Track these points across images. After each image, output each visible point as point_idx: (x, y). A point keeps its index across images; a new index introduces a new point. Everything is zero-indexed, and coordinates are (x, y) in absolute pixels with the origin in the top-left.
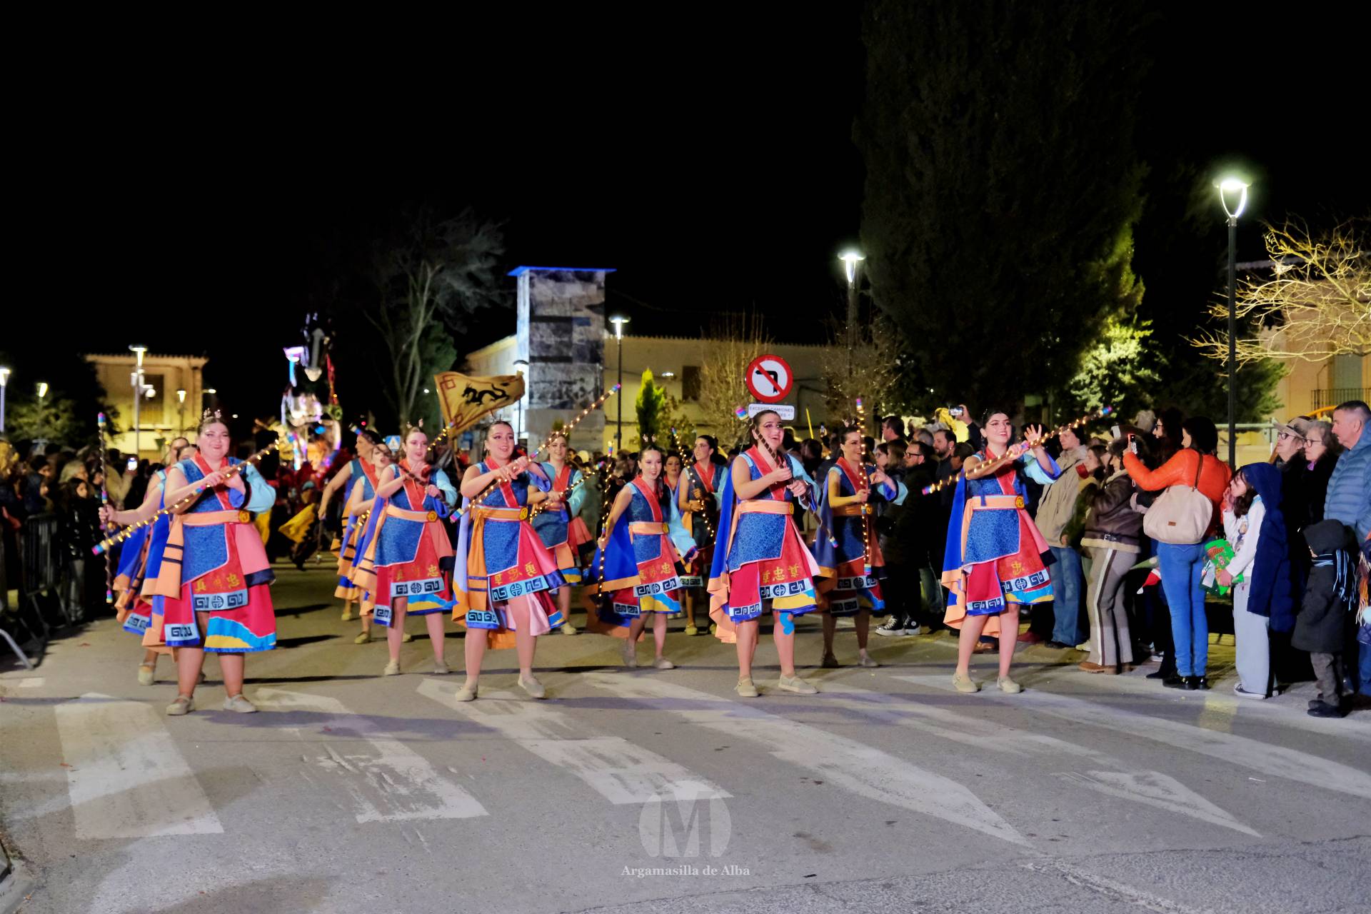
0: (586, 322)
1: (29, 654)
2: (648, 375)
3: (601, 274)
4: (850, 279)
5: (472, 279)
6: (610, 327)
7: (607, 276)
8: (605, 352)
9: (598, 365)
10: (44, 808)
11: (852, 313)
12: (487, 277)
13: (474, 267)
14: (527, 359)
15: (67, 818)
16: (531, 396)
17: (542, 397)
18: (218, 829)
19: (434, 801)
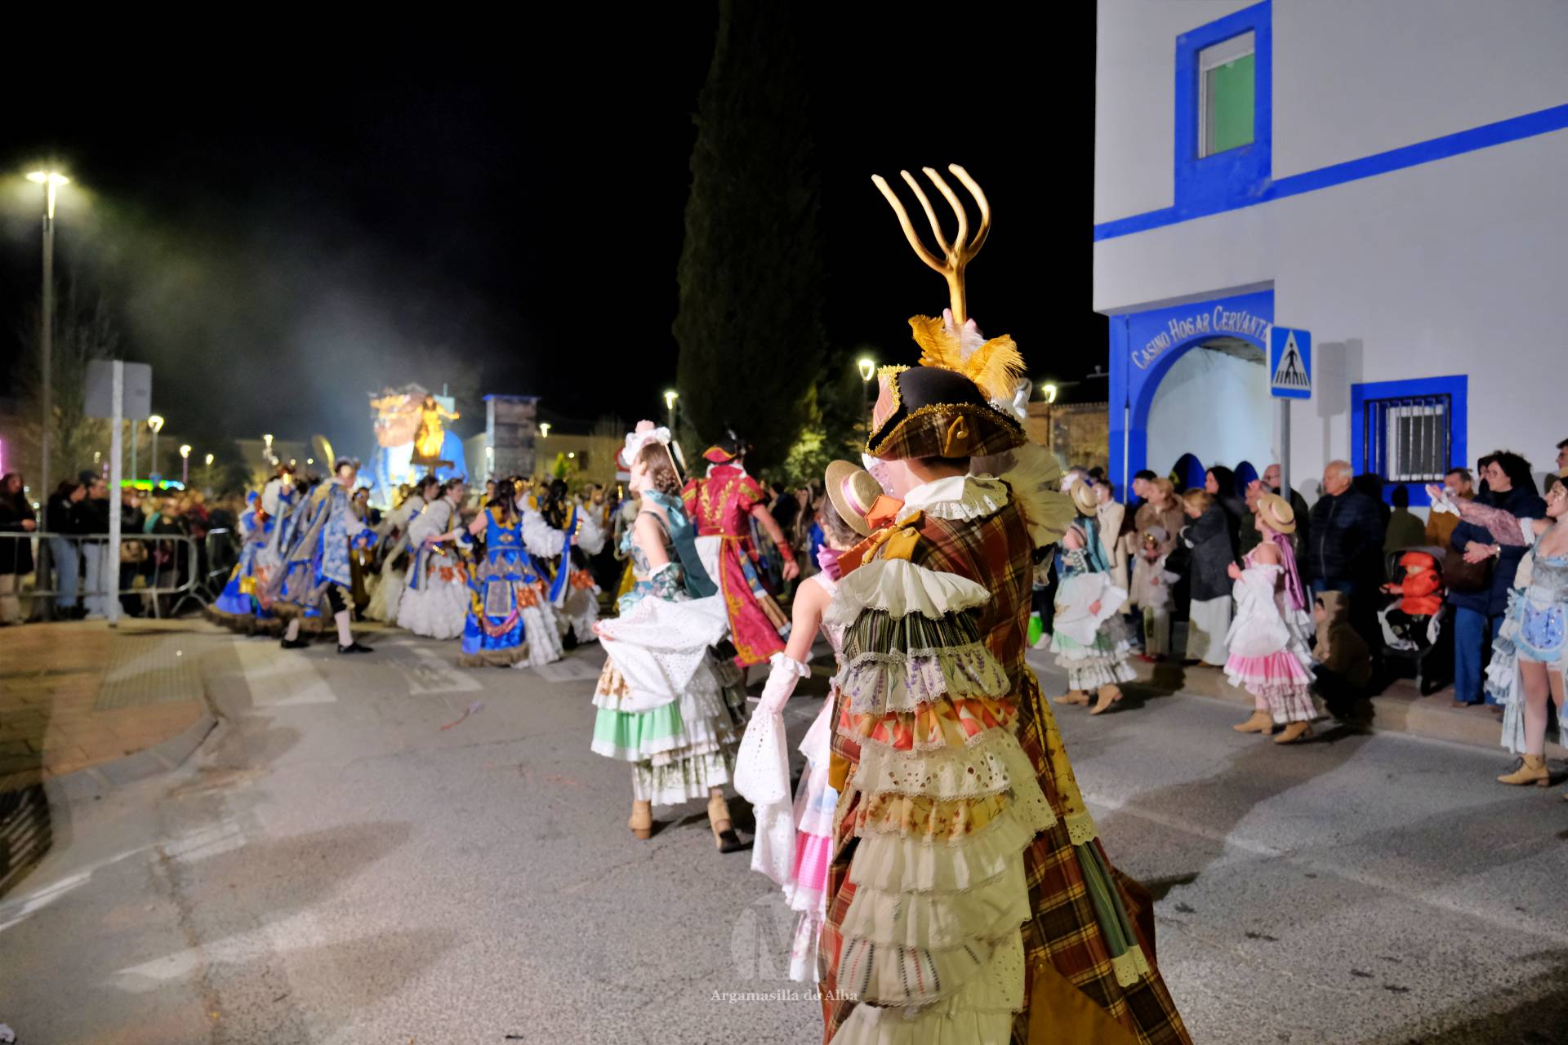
0: (526, 426)
2: (561, 456)
3: (534, 401)
4: (670, 406)
6: (539, 430)
7: (539, 404)
8: (537, 443)
9: (532, 451)
14: (492, 444)
15: (246, 693)
16: (495, 465)
17: (501, 467)
18: (333, 699)
19: (453, 682)
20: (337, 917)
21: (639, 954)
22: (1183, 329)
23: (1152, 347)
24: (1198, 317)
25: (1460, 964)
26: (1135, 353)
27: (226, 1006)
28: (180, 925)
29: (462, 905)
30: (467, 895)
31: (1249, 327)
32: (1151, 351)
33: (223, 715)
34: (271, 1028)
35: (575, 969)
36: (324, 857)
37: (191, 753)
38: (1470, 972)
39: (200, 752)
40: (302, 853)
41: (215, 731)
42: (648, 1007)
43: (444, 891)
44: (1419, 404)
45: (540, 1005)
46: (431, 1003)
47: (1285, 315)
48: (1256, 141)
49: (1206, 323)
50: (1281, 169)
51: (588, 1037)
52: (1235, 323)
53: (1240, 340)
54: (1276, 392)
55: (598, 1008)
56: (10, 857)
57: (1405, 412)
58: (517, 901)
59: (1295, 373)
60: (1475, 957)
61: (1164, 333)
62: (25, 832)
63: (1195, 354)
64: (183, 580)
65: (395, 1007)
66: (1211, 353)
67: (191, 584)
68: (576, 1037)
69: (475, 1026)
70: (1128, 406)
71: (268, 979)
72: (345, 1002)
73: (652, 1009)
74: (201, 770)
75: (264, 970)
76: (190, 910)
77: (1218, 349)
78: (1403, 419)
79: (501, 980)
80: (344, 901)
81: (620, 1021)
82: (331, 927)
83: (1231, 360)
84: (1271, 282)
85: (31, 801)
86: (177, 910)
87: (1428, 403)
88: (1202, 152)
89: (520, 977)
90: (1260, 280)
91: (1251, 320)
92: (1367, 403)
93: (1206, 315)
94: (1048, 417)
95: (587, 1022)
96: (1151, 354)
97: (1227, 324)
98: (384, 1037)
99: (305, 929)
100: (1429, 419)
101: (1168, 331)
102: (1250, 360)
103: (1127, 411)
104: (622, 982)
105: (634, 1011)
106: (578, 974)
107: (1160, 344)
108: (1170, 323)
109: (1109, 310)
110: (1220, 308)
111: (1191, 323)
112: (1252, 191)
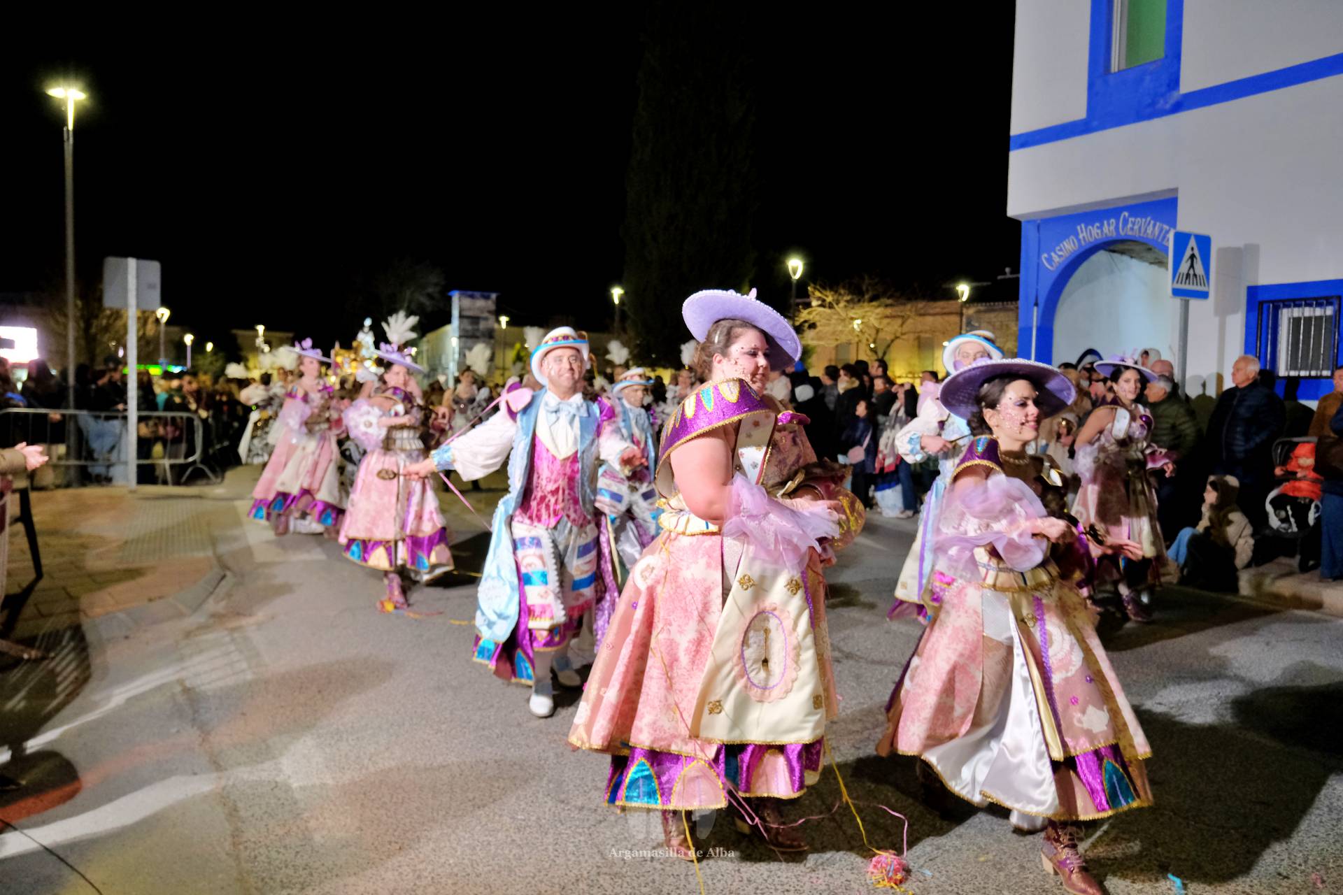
0: (486, 319)
1: (217, 477)
2: (518, 345)
3: (494, 296)
4: (616, 301)
5: (430, 296)
6: (499, 322)
7: (498, 298)
8: (496, 335)
9: (492, 341)
10: (236, 546)
11: (617, 318)
12: (437, 296)
13: (430, 290)
14: (457, 334)
15: (248, 551)
16: (460, 354)
17: (465, 355)
20: (333, 742)
21: (594, 780)
22: (1090, 234)
23: (1061, 250)
24: (1105, 222)
25: (1326, 809)
26: (1045, 256)
27: (242, 813)
28: (200, 745)
29: (439, 735)
30: (444, 727)
31: (1153, 231)
32: (1060, 253)
33: (228, 569)
34: (281, 832)
35: (538, 792)
36: (319, 692)
37: (204, 601)
38: (1334, 816)
39: (211, 600)
40: (301, 688)
41: (223, 583)
42: (603, 825)
43: (424, 722)
44: (1310, 305)
45: (509, 820)
46: (415, 816)
47: (1188, 221)
48: (1166, 56)
49: (1112, 228)
50: (1189, 83)
51: (550, 848)
52: (1140, 228)
53: (1143, 244)
54: (1176, 292)
55: (559, 825)
56: (57, 685)
57: (1296, 312)
58: (486, 733)
59: (1195, 275)
60: (1340, 803)
61: (1072, 237)
62: (68, 665)
63: (1101, 256)
64: (191, 452)
65: (385, 818)
66: (1116, 255)
67: (196, 457)
68: (540, 848)
69: (453, 837)
70: (1036, 304)
71: (276, 791)
72: (342, 813)
73: (605, 827)
74: (213, 616)
75: (274, 785)
76: (208, 733)
77: (1122, 252)
78: (1294, 319)
79: (474, 798)
80: (338, 729)
81: (577, 836)
82: (328, 750)
83: (1134, 262)
84: (1176, 190)
85: (72, 638)
86: (198, 732)
87: (1320, 305)
88: (1114, 67)
89: (490, 797)
90: (1165, 187)
91: (1154, 226)
92: (1261, 303)
93: (1113, 221)
94: (961, 314)
95: (549, 836)
96: (1060, 256)
97: (1132, 229)
98: (376, 843)
99: (306, 752)
100: (1319, 319)
101: (1077, 235)
102: (1151, 263)
103: (1035, 309)
104: (579, 803)
105: (589, 828)
106: (540, 795)
107: (1069, 247)
108: (1079, 228)
109: (1022, 215)
110: (1126, 214)
111: (1098, 228)
112: (1161, 104)
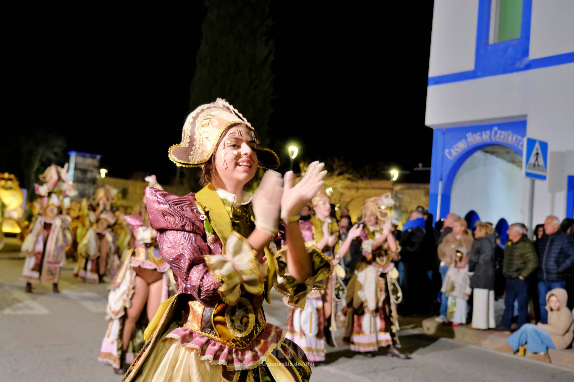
0: (92, 171)
3: (99, 157)
5: (56, 154)
6: (99, 173)
7: (101, 158)
8: (98, 182)
9: (95, 186)
13: (57, 150)
22: (474, 139)
23: (457, 147)
24: (484, 133)
26: (447, 151)
31: (512, 140)
32: (456, 149)
48: (522, 37)
49: (488, 136)
50: (534, 54)
52: (504, 138)
54: (528, 175)
59: (538, 165)
61: (464, 140)
63: (479, 154)
66: (488, 155)
70: (440, 179)
77: (492, 153)
84: (526, 116)
88: (492, 40)
90: (520, 113)
91: (513, 136)
93: (488, 132)
96: (456, 151)
97: (499, 138)
101: (466, 138)
103: (440, 182)
107: (461, 146)
108: (467, 135)
109: (433, 125)
110: (496, 128)
111: (479, 136)
112: (518, 65)
